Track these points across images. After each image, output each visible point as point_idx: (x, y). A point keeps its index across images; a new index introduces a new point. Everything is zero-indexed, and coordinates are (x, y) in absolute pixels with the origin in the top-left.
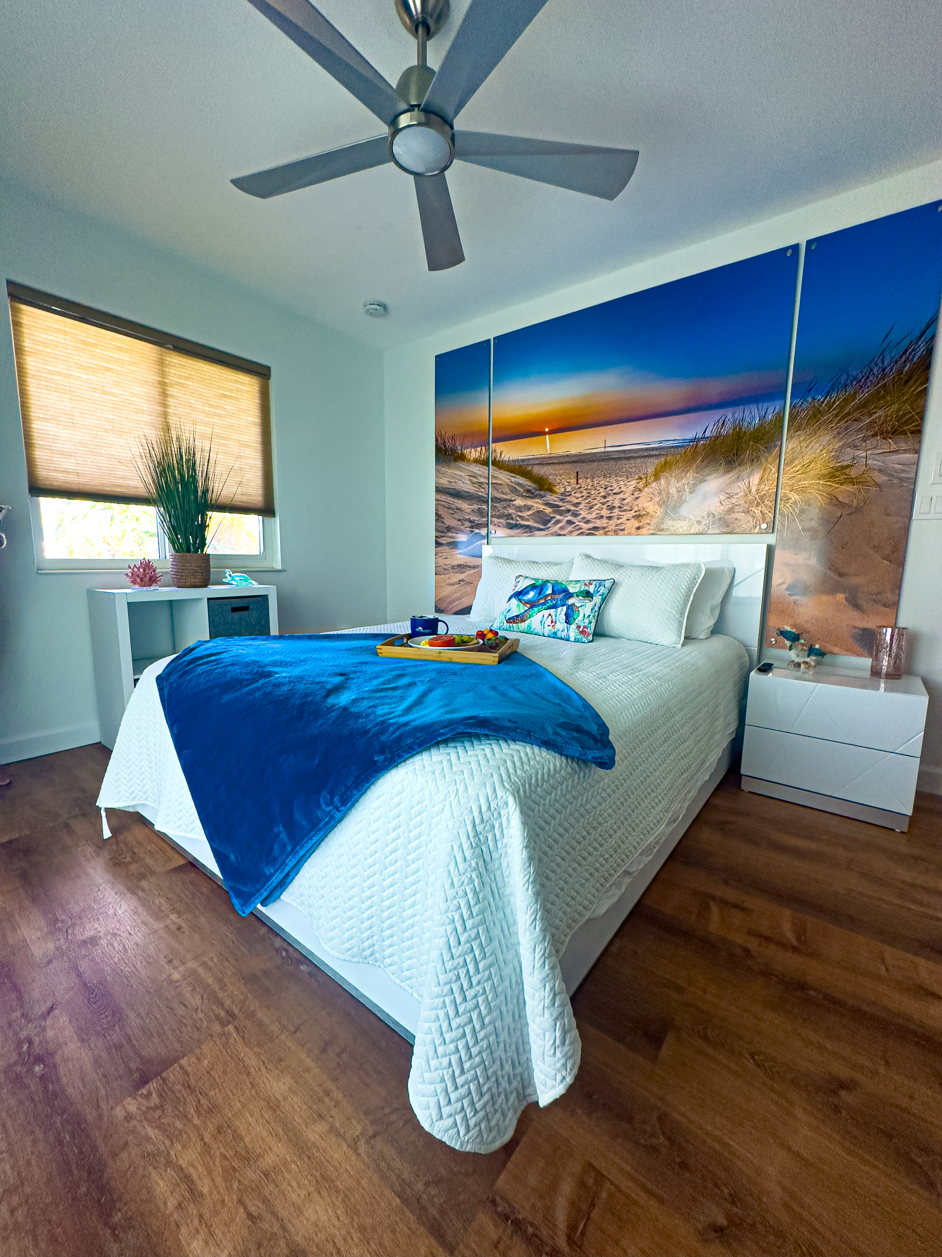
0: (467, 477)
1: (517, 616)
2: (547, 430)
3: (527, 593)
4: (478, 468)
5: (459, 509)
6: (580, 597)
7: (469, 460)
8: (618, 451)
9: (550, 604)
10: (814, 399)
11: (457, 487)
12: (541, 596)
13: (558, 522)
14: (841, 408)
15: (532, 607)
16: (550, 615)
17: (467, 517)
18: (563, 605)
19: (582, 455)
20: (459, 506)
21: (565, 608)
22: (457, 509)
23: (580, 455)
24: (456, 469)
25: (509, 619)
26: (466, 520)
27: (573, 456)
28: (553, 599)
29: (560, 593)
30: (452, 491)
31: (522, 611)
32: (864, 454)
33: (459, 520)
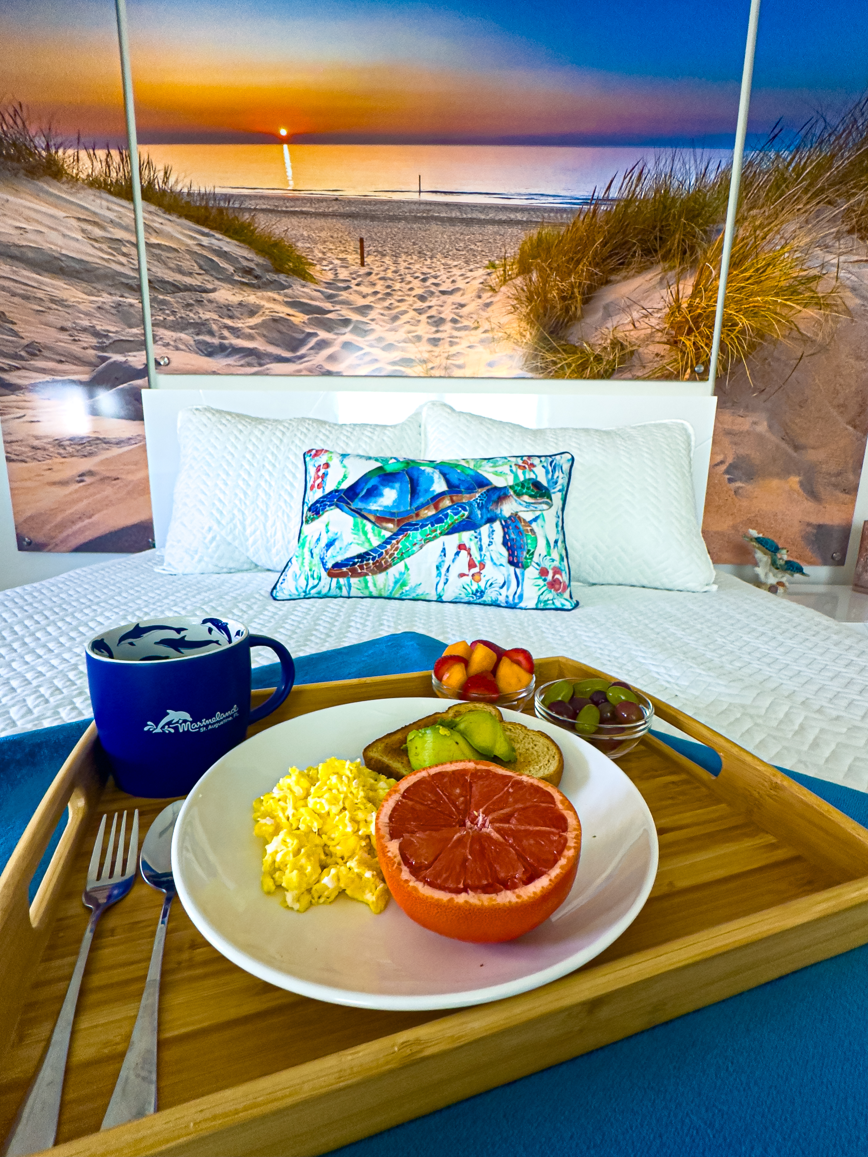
0: (74, 223)
1: (362, 557)
2: (283, 132)
3: (373, 493)
4: (105, 203)
5: (60, 302)
6: (526, 498)
7: (74, 180)
8: (447, 204)
9: (452, 519)
10: (778, 156)
11: (46, 246)
12: (421, 500)
13: (323, 344)
14: (814, 177)
15: (402, 531)
16: (461, 547)
17: (86, 323)
18: (491, 520)
19: (370, 203)
20: (58, 294)
21: (497, 526)
22: (52, 301)
23: (364, 202)
24: (37, 196)
25: (337, 565)
26: (85, 330)
27: (350, 202)
28: (457, 507)
29: (470, 490)
30: (30, 255)
31: (376, 542)
32: (835, 261)
33: (63, 329)
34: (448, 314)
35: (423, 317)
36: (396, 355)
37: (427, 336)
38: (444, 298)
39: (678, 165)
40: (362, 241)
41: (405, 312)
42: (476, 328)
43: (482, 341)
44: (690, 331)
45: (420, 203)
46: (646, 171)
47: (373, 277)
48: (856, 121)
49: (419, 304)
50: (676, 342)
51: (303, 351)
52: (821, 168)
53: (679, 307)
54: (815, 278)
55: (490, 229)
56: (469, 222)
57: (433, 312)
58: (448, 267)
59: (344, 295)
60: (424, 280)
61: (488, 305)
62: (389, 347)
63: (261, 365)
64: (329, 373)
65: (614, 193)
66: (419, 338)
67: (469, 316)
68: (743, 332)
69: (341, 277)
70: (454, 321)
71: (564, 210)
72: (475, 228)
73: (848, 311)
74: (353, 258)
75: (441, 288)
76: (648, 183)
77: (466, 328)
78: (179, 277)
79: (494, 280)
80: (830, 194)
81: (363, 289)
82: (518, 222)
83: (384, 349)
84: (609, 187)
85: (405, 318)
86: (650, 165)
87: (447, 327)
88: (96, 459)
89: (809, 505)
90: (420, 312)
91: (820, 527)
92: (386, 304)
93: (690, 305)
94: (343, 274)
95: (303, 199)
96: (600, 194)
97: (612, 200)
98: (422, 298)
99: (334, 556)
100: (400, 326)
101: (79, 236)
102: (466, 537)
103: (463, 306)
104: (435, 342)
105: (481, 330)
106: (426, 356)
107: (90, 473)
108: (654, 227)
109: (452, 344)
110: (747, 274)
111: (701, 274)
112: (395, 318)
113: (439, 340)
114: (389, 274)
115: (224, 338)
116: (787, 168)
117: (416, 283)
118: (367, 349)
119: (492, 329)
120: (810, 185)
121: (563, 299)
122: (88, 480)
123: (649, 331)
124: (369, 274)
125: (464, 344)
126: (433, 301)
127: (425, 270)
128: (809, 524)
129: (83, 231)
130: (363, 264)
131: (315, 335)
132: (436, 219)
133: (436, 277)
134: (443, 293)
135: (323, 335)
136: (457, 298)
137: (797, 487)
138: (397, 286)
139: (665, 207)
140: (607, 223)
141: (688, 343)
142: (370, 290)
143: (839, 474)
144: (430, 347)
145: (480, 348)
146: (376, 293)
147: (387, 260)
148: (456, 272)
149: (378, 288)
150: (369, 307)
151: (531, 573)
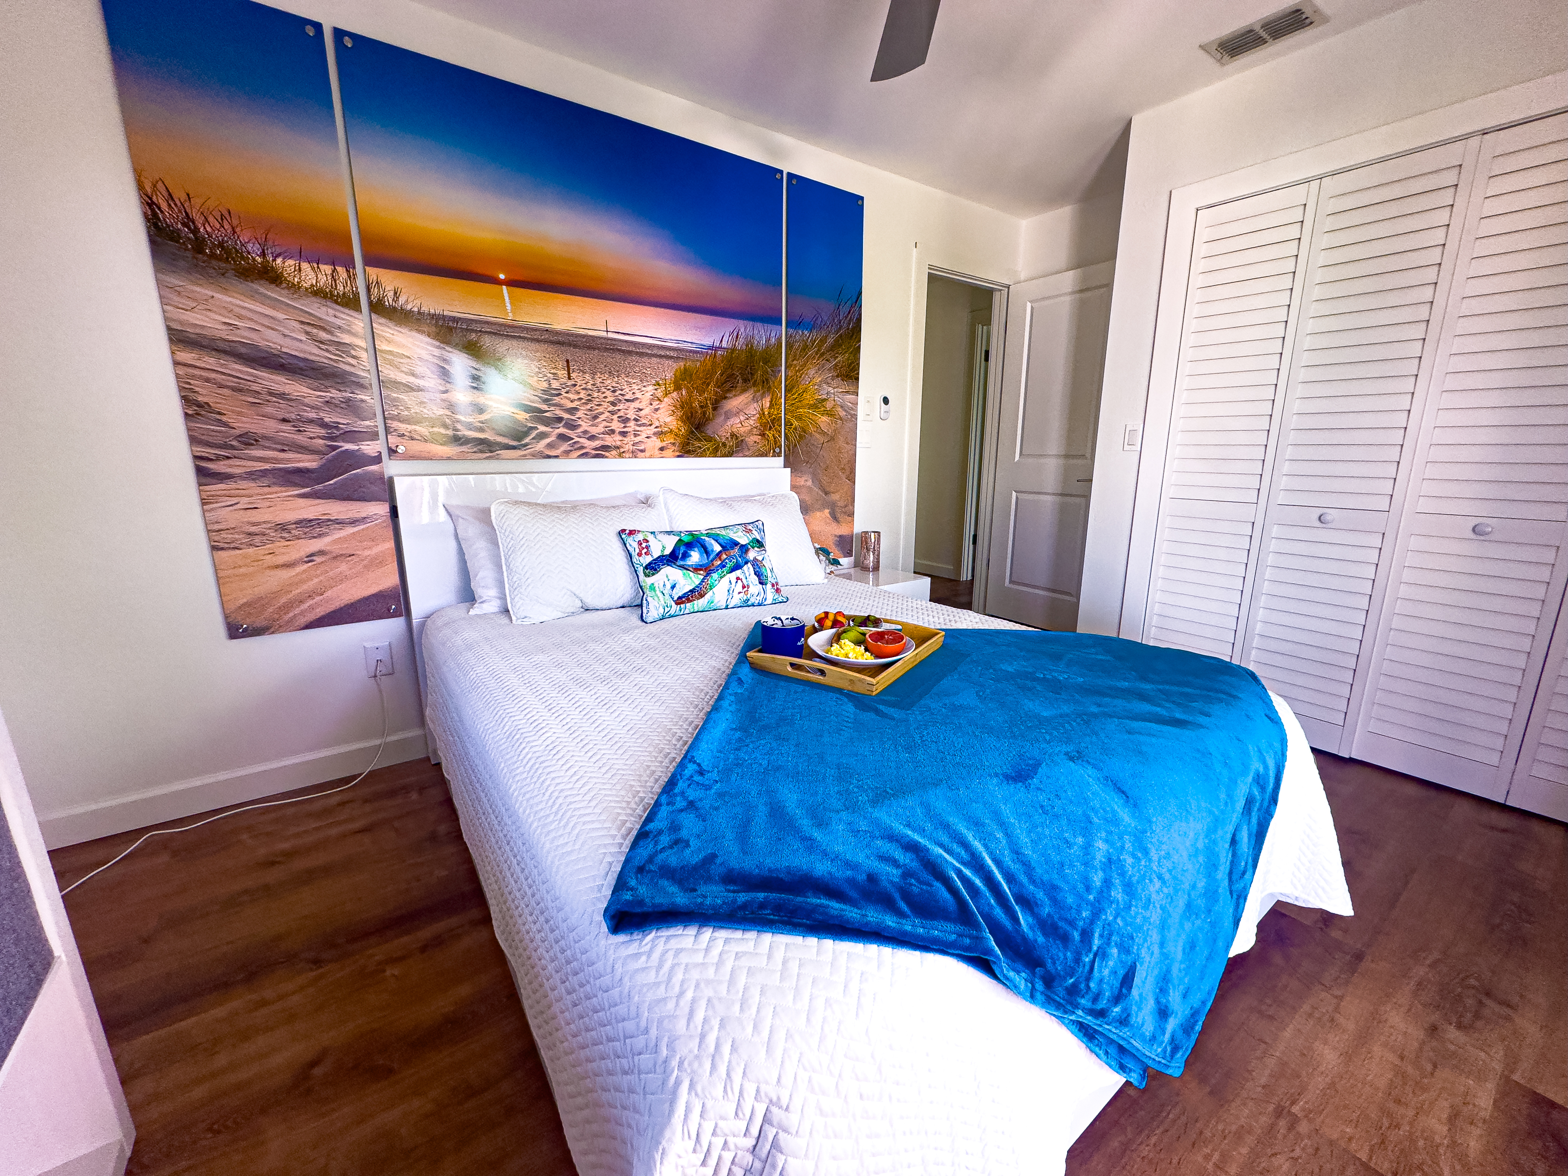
1: (692, 591)
2: (502, 276)
3: (685, 556)
4: (331, 311)
5: (282, 396)
6: (756, 549)
7: (295, 288)
8: (626, 341)
9: (729, 565)
10: (803, 333)
11: (262, 343)
12: (711, 557)
13: (542, 436)
14: (820, 346)
15: (708, 574)
17: (312, 415)
18: (746, 563)
19: (572, 335)
21: (749, 564)
22: (271, 394)
23: (568, 335)
25: (680, 598)
26: (311, 421)
27: (557, 333)
28: (730, 557)
29: (732, 548)
30: (243, 350)
31: (697, 582)
32: (833, 391)
33: (284, 420)
34: (631, 415)
35: (615, 417)
36: (597, 443)
37: (618, 430)
38: (628, 404)
39: (756, 332)
40: (567, 361)
41: (603, 413)
42: (651, 425)
43: (654, 434)
44: (770, 428)
45: (608, 339)
46: (740, 333)
47: (577, 388)
48: (834, 320)
49: (611, 408)
50: (764, 434)
51: (527, 440)
52: (823, 341)
53: (764, 414)
54: (824, 400)
55: (654, 360)
56: (641, 354)
57: (621, 414)
58: (629, 383)
59: (557, 399)
60: (614, 391)
61: (657, 410)
62: (592, 438)
63: (491, 452)
64: (549, 457)
65: (724, 344)
66: (613, 432)
67: (646, 417)
68: (795, 429)
69: (554, 386)
70: (636, 420)
71: (697, 352)
72: (645, 359)
73: (841, 419)
74: (562, 373)
75: (626, 398)
76: (741, 340)
77: (644, 425)
78: (411, 379)
79: (659, 394)
80: (827, 356)
81: (570, 395)
82: (672, 357)
83: (588, 439)
84: (721, 341)
85: (603, 417)
86: (742, 330)
87: (632, 424)
88: (327, 540)
89: (834, 525)
90: (612, 413)
91: (840, 536)
92: (588, 407)
93: (769, 413)
94: (555, 384)
95: (520, 327)
96: (717, 344)
97: (724, 348)
98: (613, 404)
99: (677, 593)
100: (600, 423)
101: (303, 337)
102: (738, 573)
103: (641, 410)
104: (624, 434)
105: (654, 426)
106: (619, 443)
107: (321, 553)
108: (747, 367)
109: (636, 435)
110: (795, 396)
111: (773, 395)
112: (595, 417)
113: (627, 432)
114: (590, 387)
115: (457, 430)
116: (807, 340)
117: (608, 393)
118: (577, 439)
119: (661, 426)
120: (818, 350)
121: (701, 407)
122: (318, 559)
123: (750, 428)
124: (575, 385)
125: (644, 435)
126: (621, 406)
127: (614, 385)
128: (836, 536)
129: (307, 333)
130: (569, 378)
131: (536, 428)
132: (619, 350)
133: (622, 390)
134: (627, 400)
135: (542, 428)
136: (636, 405)
137: (828, 515)
138: (596, 395)
139: (751, 356)
140: (722, 362)
141: (770, 435)
142: (576, 397)
143: (846, 506)
144: (621, 438)
145: (654, 438)
146: (580, 399)
147: (587, 376)
148: (634, 386)
149: (582, 395)
150: (576, 409)
151: (769, 586)
